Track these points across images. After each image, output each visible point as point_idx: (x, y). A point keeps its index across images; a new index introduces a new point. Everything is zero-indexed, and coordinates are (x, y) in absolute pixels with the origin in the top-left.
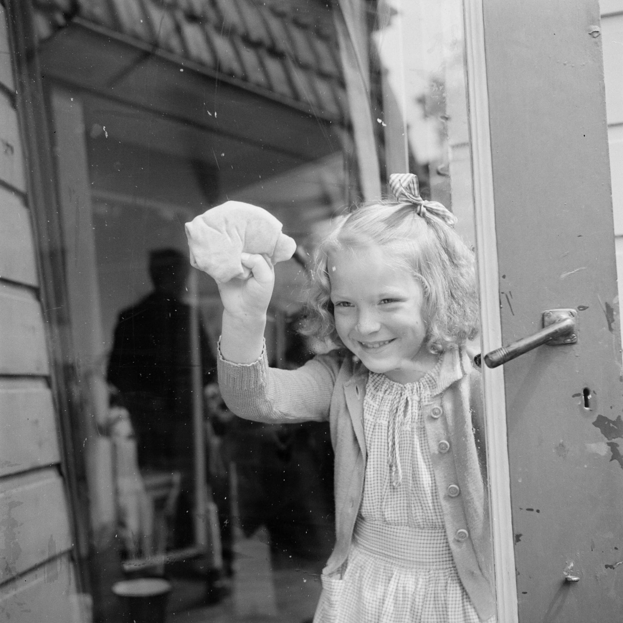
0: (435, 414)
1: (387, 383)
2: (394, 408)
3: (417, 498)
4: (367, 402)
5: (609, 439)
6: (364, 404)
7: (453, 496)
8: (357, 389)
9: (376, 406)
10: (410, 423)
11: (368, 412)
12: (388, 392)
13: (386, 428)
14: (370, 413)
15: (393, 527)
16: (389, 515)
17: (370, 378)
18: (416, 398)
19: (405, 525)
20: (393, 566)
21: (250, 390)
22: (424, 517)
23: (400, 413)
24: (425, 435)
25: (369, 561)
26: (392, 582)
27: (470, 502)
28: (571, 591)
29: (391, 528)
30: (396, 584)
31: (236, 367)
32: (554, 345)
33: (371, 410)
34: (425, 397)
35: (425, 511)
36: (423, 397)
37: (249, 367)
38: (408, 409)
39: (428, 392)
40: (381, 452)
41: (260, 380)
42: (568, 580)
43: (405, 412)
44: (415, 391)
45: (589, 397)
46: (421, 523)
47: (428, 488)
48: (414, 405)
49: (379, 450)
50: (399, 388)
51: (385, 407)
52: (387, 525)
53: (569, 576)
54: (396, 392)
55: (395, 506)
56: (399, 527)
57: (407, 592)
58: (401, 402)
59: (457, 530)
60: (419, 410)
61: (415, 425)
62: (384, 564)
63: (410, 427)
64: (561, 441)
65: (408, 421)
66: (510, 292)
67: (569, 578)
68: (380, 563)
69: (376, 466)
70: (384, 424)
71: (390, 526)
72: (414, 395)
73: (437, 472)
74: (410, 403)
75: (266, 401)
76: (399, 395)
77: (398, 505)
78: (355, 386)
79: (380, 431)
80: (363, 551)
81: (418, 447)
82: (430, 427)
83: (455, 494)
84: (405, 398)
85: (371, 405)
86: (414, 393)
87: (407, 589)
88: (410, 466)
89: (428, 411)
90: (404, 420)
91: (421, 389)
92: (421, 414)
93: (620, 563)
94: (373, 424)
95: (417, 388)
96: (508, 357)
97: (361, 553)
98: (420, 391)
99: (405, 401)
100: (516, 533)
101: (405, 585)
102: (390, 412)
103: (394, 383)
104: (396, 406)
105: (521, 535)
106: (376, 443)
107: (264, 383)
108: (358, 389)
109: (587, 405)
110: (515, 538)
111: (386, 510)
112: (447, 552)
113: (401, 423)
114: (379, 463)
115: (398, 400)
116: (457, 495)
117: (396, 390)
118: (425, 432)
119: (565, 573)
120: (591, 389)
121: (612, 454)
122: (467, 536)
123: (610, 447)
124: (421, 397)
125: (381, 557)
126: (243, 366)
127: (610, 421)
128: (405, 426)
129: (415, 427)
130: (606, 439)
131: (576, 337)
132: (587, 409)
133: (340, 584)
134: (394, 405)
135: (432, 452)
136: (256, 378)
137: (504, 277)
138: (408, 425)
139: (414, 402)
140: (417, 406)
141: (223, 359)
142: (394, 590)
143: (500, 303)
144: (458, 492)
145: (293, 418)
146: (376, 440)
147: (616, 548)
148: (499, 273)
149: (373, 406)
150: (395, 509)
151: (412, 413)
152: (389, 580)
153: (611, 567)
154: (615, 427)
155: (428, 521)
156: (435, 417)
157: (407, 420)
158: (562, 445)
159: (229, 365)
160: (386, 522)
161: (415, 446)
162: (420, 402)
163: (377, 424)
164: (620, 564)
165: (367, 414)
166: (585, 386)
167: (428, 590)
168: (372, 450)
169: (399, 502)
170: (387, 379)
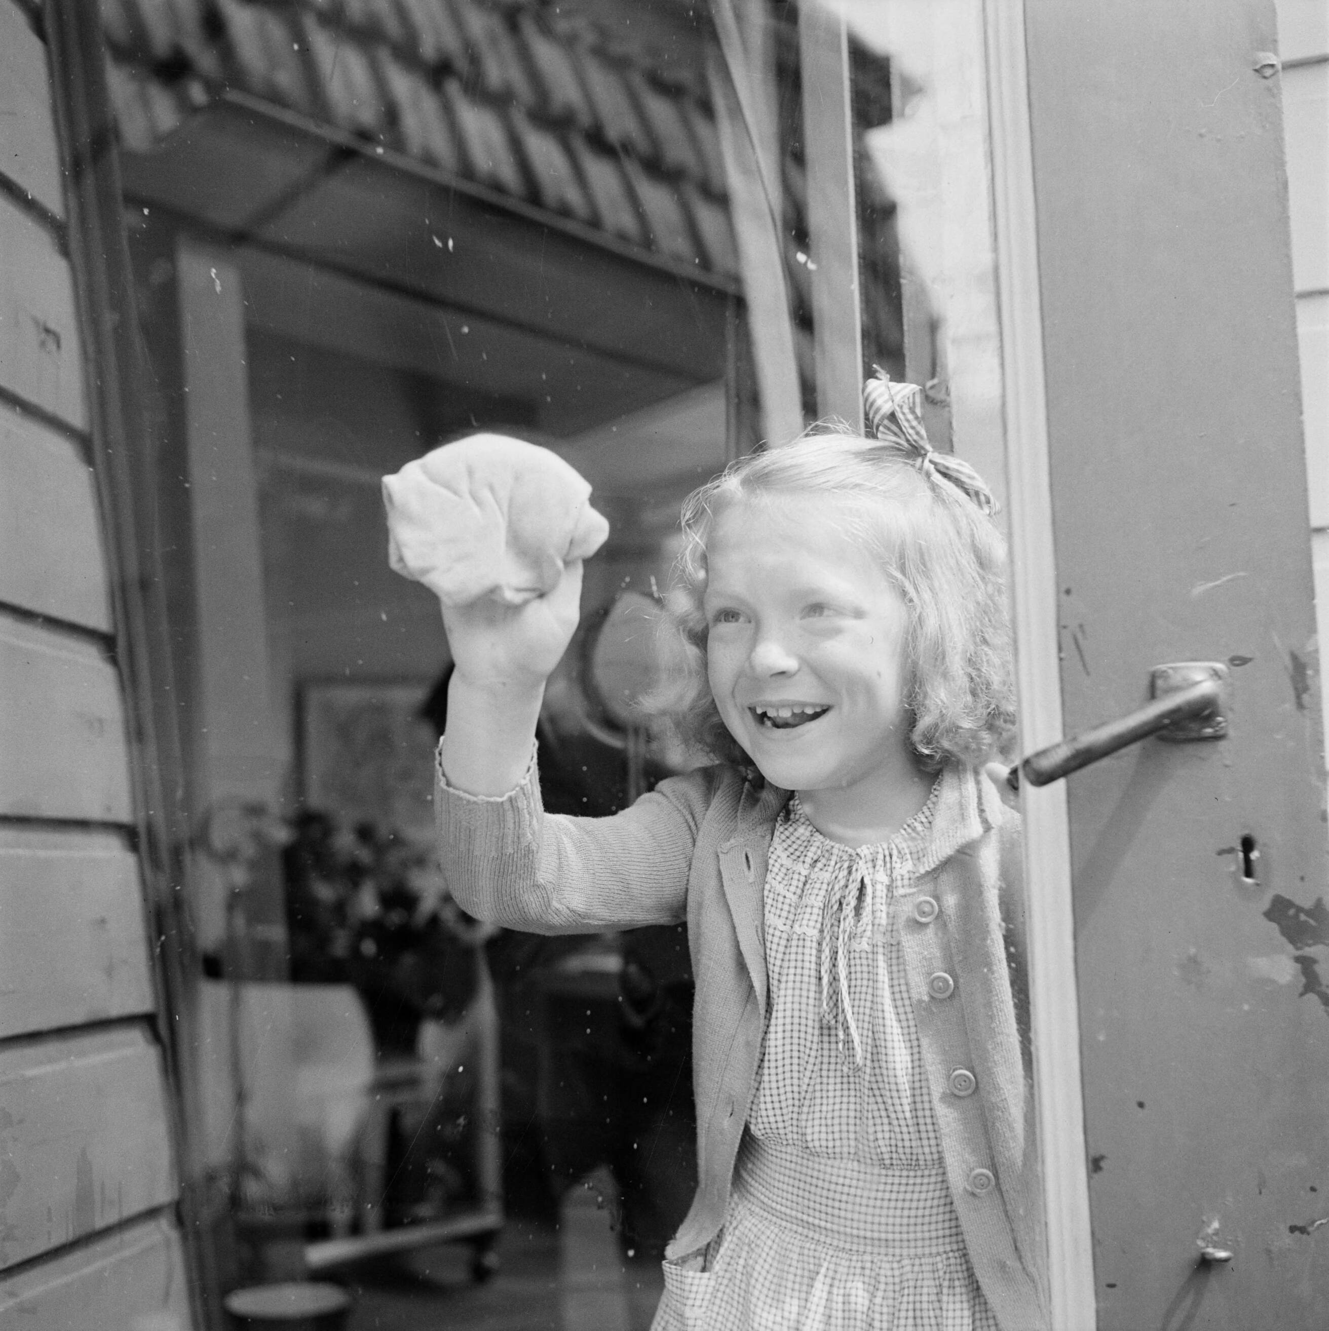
0: (923, 914)
1: (817, 844)
2: (833, 901)
3: (879, 1100)
4: (771, 887)
5: (1298, 949)
6: (766, 893)
7: (962, 1094)
8: (747, 858)
9: (792, 898)
10: (868, 934)
11: (773, 910)
12: (819, 865)
13: (815, 945)
14: (778, 912)
15: (823, 1161)
16: (816, 1135)
17: (777, 833)
18: (882, 877)
19: (848, 1159)
20: (820, 1248)
21: (504, 858)
22: (893, 1142)
23: (848, 911)
24: (901, 960)
25: (768, 1232)
26: (818, 1285)
27: (998, 1109)
28: (1214, 1282)
29: (820, 1163)
30: (826, 1288)
31: (475, 803)
32: (1176, 742)
33: (780, 905)
34: (902, 876)
35: (897, 1129)
36: (899, 878)
37: (502, 803)
38: (865, 904)
39: (909, 865)
40: (801, 996)
41: (524, 835)
42: (1208, 1257)
43: (858, 910)
44: (880, 862)
45: (1254, 855)
46: (886, 1156)
47: (905, 1079)
48: (878, 893)
49: (797, 992)
50: (845, 857)
51: (813, 897)
52: (811, 1158)
53: (1210, 1250)
54: (838, 865)
55: (830, 1115)
56: (837, 1163)
57: (853, 1306)
58: (850, 887)
59: (972, 1170)
60: (890, 904)
61: (880, 939)
62: (800, 1244)
63: (868, 944)
64: (1192, 951)
65: (865, 931)
66: (1081, 626)
67: (1208, 1253)
68: (792, 1241)
69: (788, 1027)
70: (809, 935)
71: (817, 1159)
72: (878, 871)
73: (925, 1042)
74: (869, 890)
75: (537, 886)
76: (845, 872)
77: (837, 1114)
78: (744, 853)
79: (800, 950)
80: (757, 1210)
81: (886, 986)
82: (911, 944)
83: (966, 1090)
84: (859, 879)
85: (778, 894)
86: (877, 868)
87: (853, 1299)
88: (868, 1030)
89: (907, 909)
90: (857, 927)
91: (894, 858)
92: (892, 915)
93: (1323, 1221)
94: (785, 936)
95: (885, 856)
96: (1073, 764)
97: (752, 1213)
98: (891, 863)
99: (859, 885)
100: (1093, 1153)
101: (847, 1291)
102: (823, 910)
103: (833, 844)
104: (838, 896)
105: (1102, 1158)
106: (791, 978)
107: (534, 843)
108: (750, 858)
109: (1249, 873)
110: (1090, 1164)
111: (810, 1123)
112: (947, 1216)
113: (850, 933)
114: (796, 1020)
115: (842, 883)
116: (970, 1091)
117: (838, 859)
118: (901, 954)
119: (1200, 1243)
120: (1259, 837)
121: (1303, 980)
122: (993, 1182)
123: (1299, 966)
124: (894, 875)
125: (795, 1227)
126: (488, 802)
127: (1300, 909)
128: (858, 940)
129: (880, 944)
130: (1290, 948)
131: (1223, 725)
132: (1249, 881)
133: (704, 1281)
134: (835, 894)
135: (915, 996)
136: (517, 828)
137: (1068, 592)
138: (865, 940)
139: (879, 887)
140: (884, 897)
141: (448, 784)
142: (823, 1302)
143: (1060, 649)
144: (974, 1085)
145: (600, 923)
146: (792, 971)
147: (1313, 1189)
148: (1058, 585)
149: (785, 897)
150: (829, 1122)
151: (873, 912)
152: (813, 1279)
153: (1303, 1230)
154: (1312, 922)
155: (901, 1150)
156: (923, 920)
157: (863, 928)
158: (1194, 961)
159: (460, 798)
160: (808, 1151)
161: (880, 985)
162: (890, 888)
163: (795, 937)
164: (1322, 1224)
165: (772, 915)
166: (1246, 832)
167: (901, 1303)
168: (782, 993)
169: (837, 1107)
170: (817, 834)
